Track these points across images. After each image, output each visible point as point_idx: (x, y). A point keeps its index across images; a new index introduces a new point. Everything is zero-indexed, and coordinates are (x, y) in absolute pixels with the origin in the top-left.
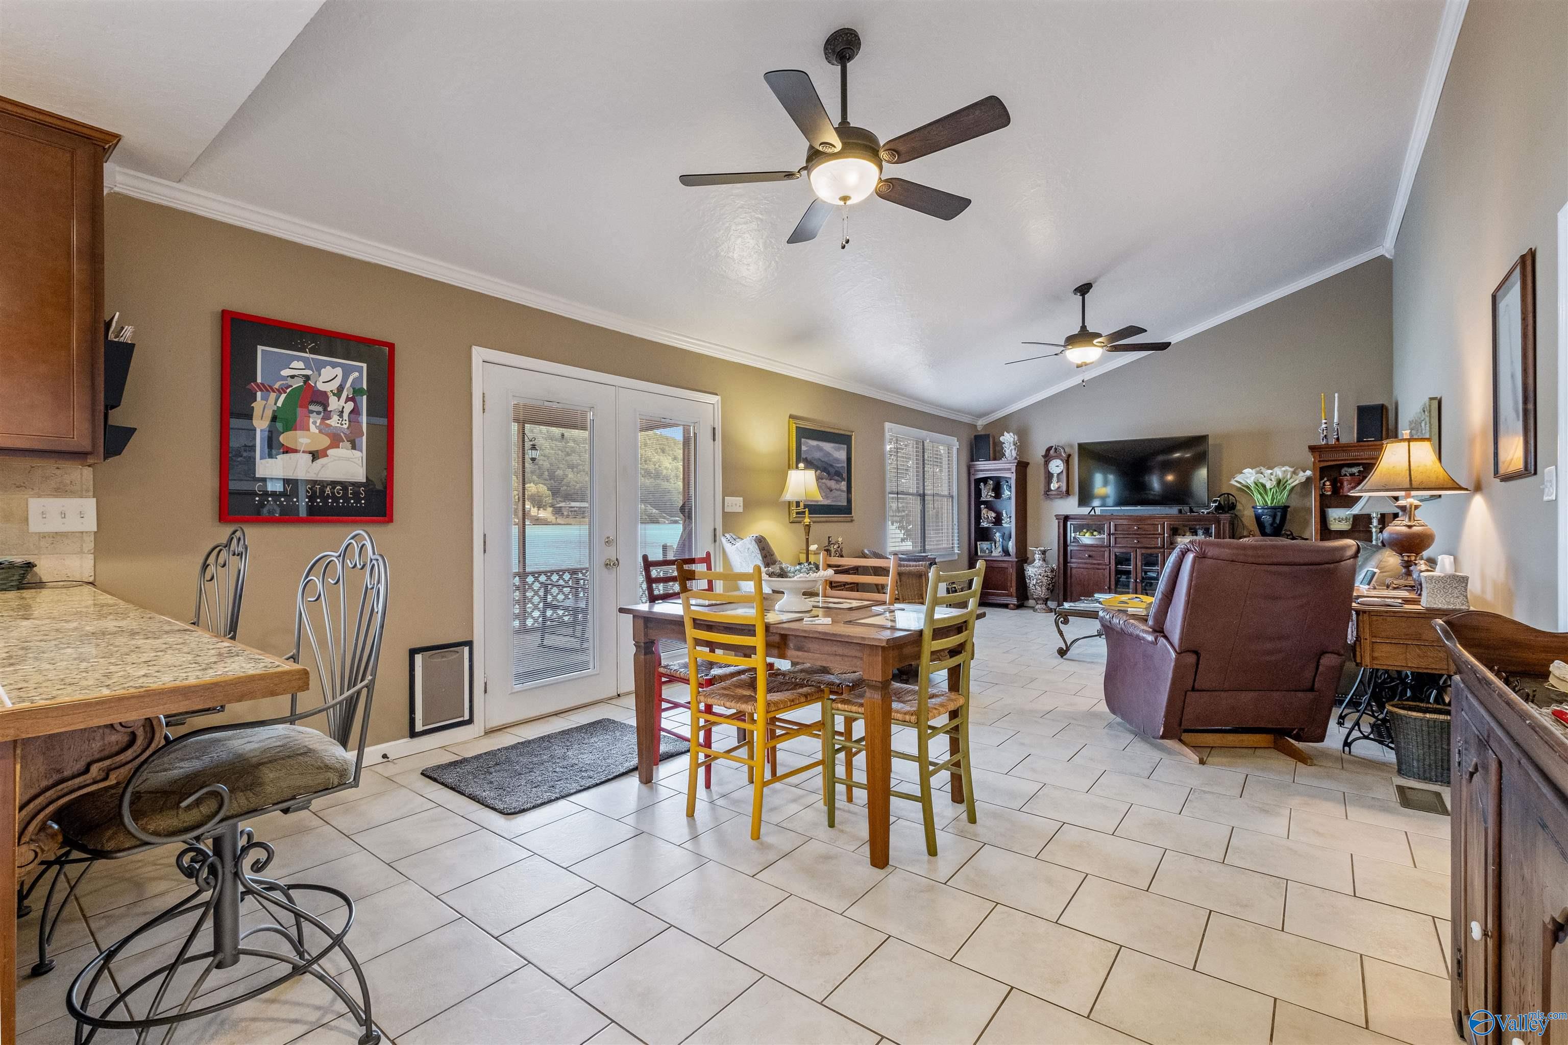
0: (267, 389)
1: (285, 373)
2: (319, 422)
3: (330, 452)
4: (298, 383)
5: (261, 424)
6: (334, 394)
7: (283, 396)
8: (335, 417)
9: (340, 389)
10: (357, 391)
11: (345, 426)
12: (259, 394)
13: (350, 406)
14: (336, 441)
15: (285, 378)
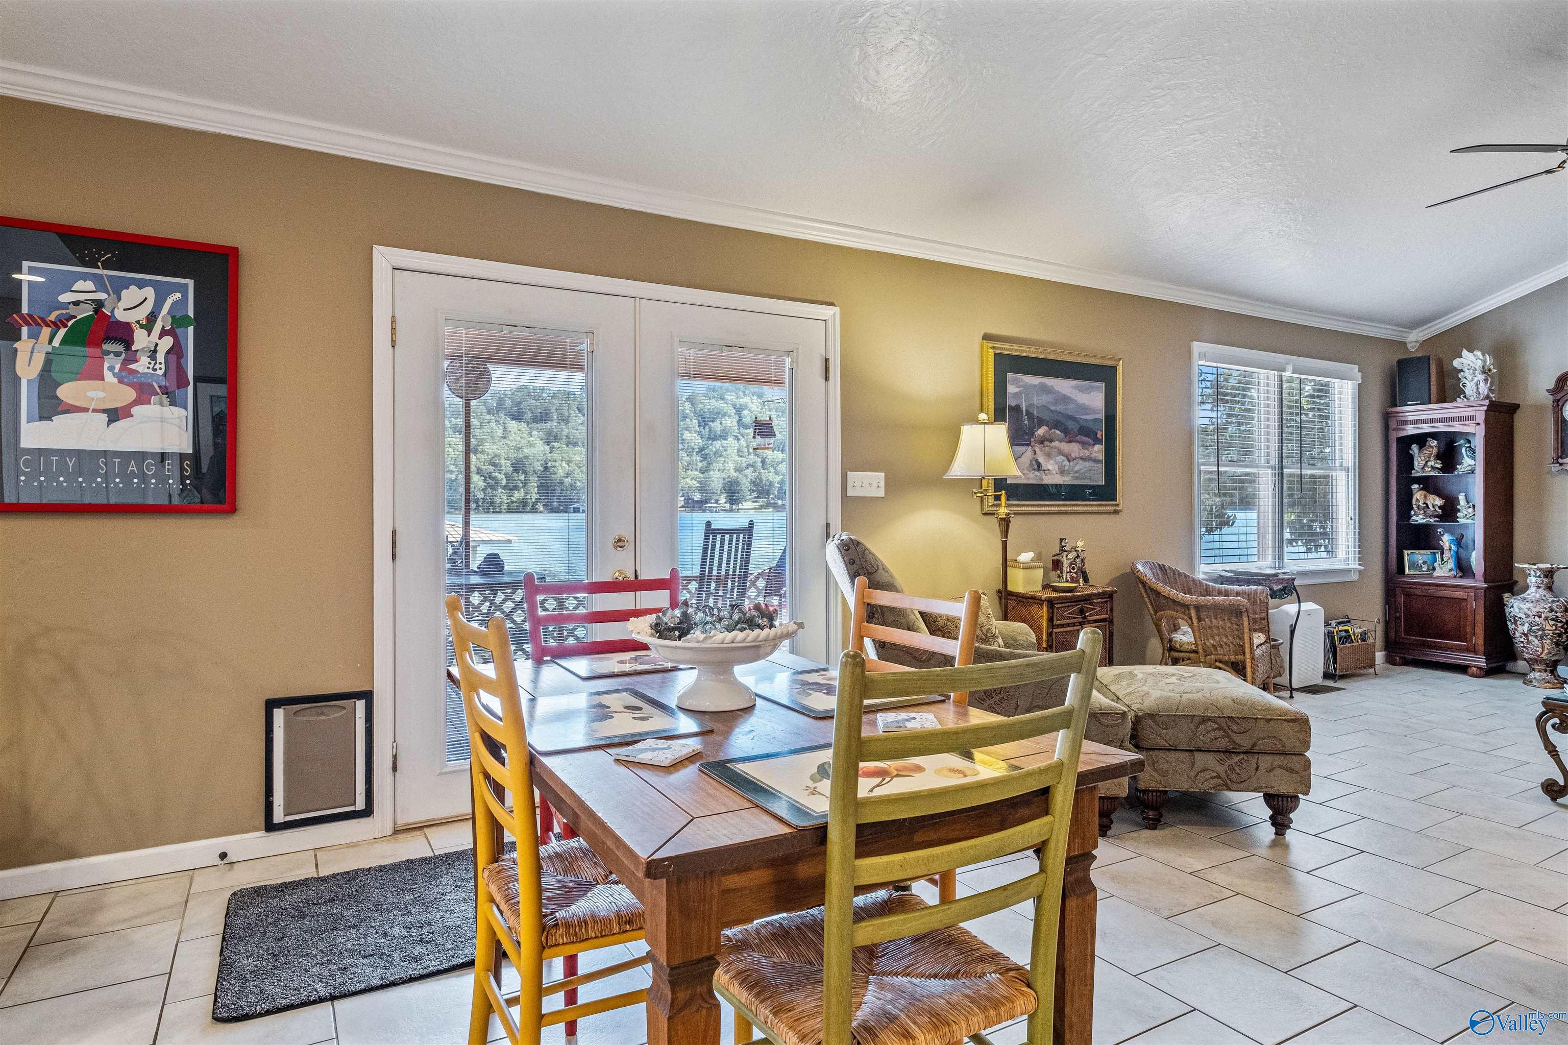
0: (36, 322)
1: (65, 298)
2: (118, 367)
3: (134, 410)
4: (86, 312)
5: (28, 372)
6: (142, 326)
7: (62, 332)
8: (144, 360)
9: (152, 318)
10: (179, 321)
11: (160, 372)
12: (25, 330)
13: (168, 342)
14: (144, 392)
15: (65, 306)
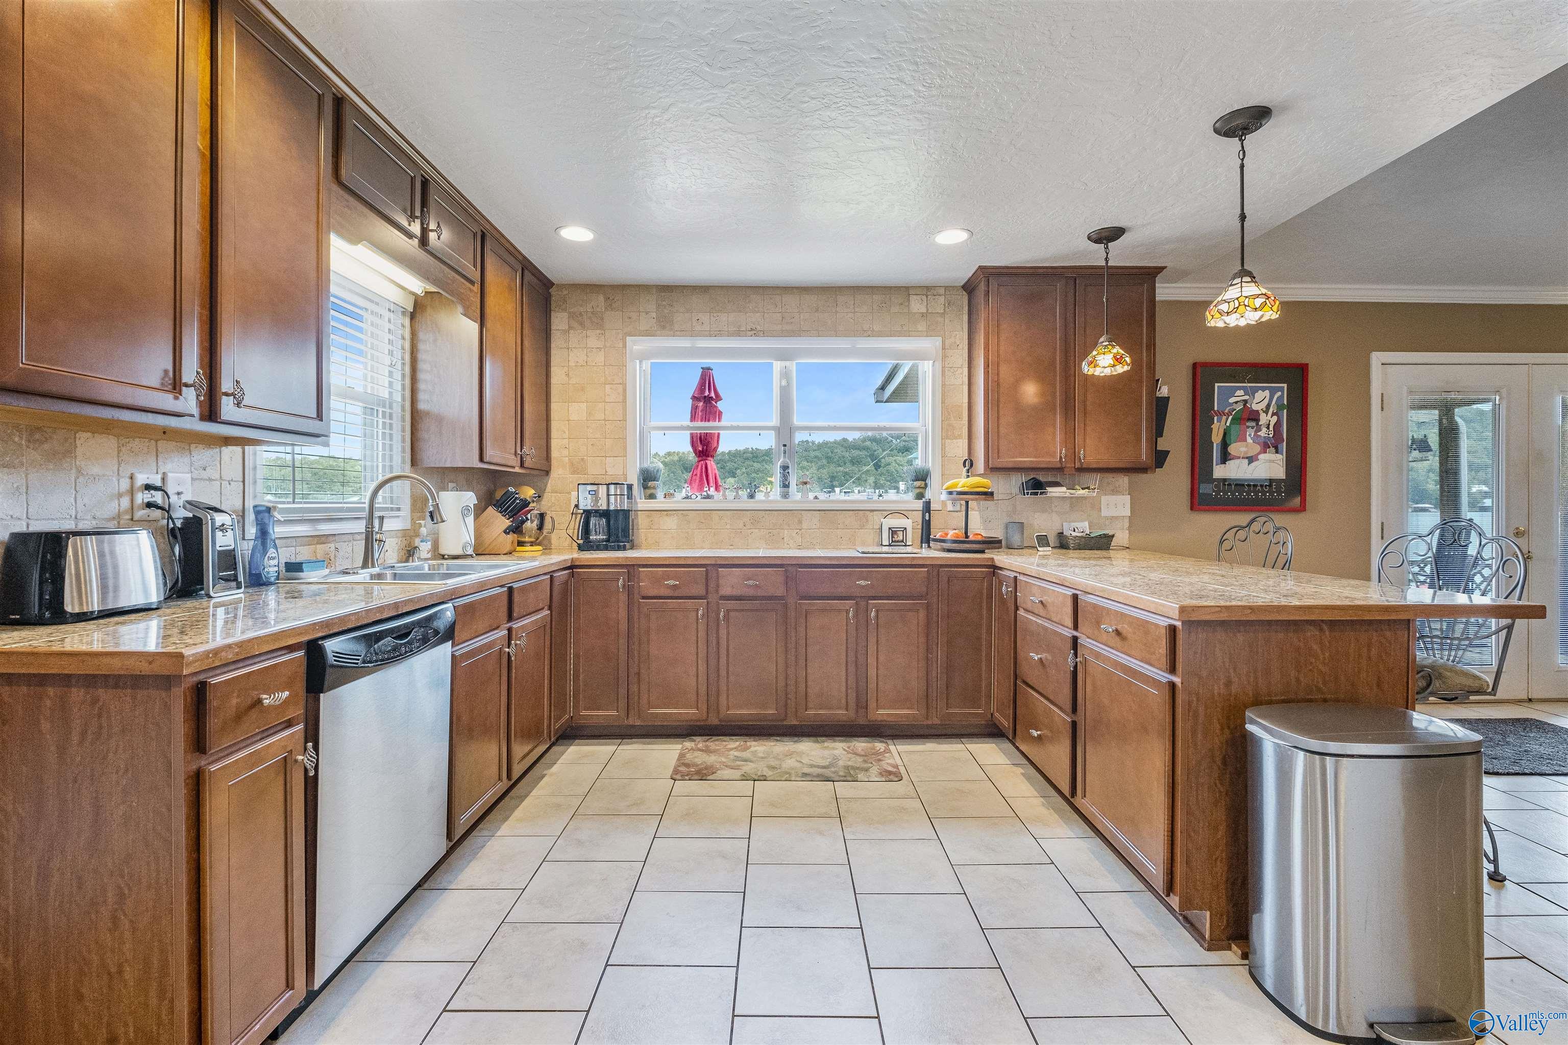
0: (1220, 414)
1: (1232, 400)
2: (1253, 434)
3: (1260, 456)
4: (1240, 407)
5: (1216, 439)
6: (1264, 412)
7: (1230, 417)
8: (1264, 430)
9: (1268, 406)
10: (1280, 407)
11: (1271, 436)
12: (1216, 418)
13: (1275, 418)
14: (1265, 447)
15: (1232, 404)
